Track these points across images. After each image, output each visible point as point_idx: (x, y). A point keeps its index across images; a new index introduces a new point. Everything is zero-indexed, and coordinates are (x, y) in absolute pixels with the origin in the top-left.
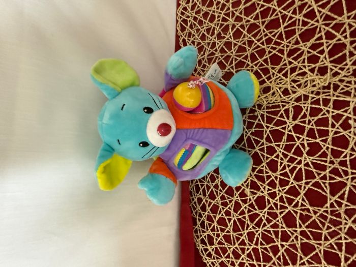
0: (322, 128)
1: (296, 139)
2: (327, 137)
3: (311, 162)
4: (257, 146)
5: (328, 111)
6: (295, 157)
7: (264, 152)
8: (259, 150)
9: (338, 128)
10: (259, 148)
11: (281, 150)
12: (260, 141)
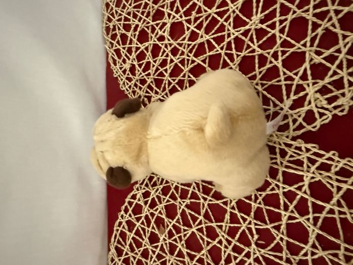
0: (272, 209)
1: (241, 221)
2: (280, 223)
3: (262, 256)
4: (194, 224)
5: (278, 186)
6: (242, 246)
7: (203, 234)
8: (197, 230)
9: (292, 212)
10: (197, 228)
11: (223, 234)
12: (198, 218)
